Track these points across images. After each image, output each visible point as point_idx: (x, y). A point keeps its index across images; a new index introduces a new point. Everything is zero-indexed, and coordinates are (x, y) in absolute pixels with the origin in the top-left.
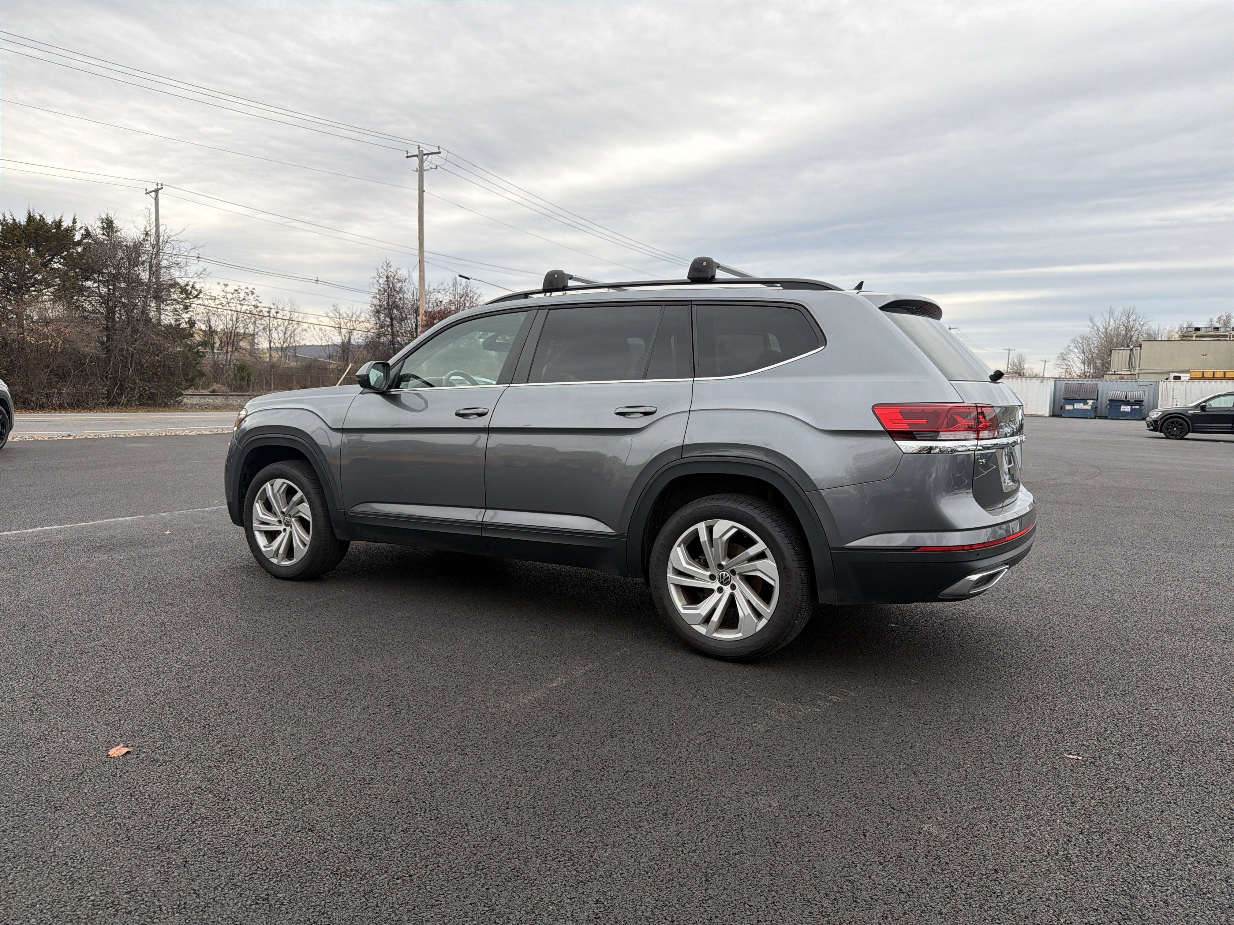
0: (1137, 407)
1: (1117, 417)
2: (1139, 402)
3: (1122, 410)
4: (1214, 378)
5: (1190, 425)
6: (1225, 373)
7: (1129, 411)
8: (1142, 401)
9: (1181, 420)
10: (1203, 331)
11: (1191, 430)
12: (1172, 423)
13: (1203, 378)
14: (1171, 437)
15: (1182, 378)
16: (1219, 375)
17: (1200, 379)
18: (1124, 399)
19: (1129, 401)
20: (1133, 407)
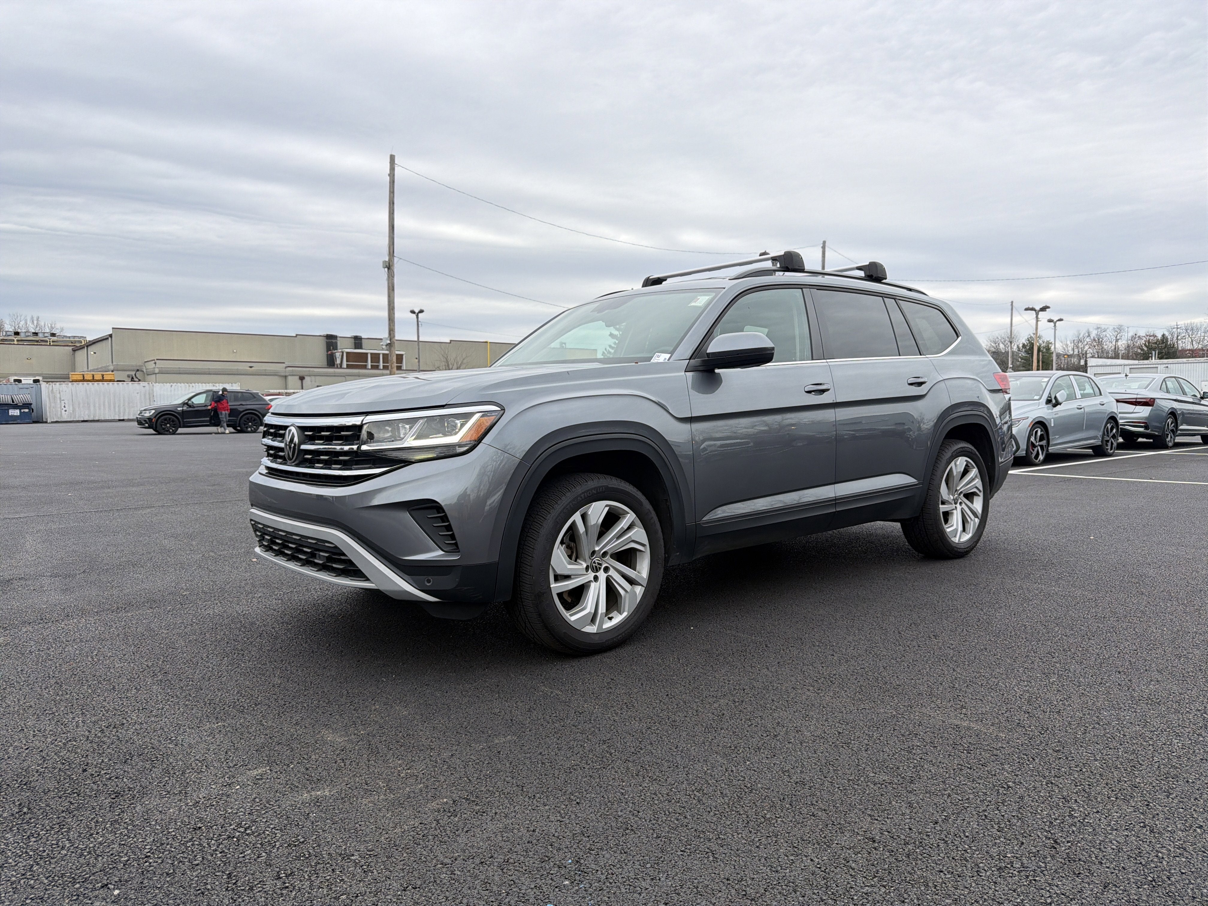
0: (27, 410)
1: (5, 421)
2: (27, 405)
3: (10, 414)
4: (93, 380)
5: (181, 420)
6: (103, 376)
7: (19, 414)
8: (31, 404)
9: (173, 417)
10: (22, 335)
11: (182, 425)
12: (165, 420)
13: (84, 380)
14: (166, 433)
15: (23, 382)
16: (98, 377)
17: (81, 381)
18: (12, 403)
19: (17, 404)
20: (22, 411)
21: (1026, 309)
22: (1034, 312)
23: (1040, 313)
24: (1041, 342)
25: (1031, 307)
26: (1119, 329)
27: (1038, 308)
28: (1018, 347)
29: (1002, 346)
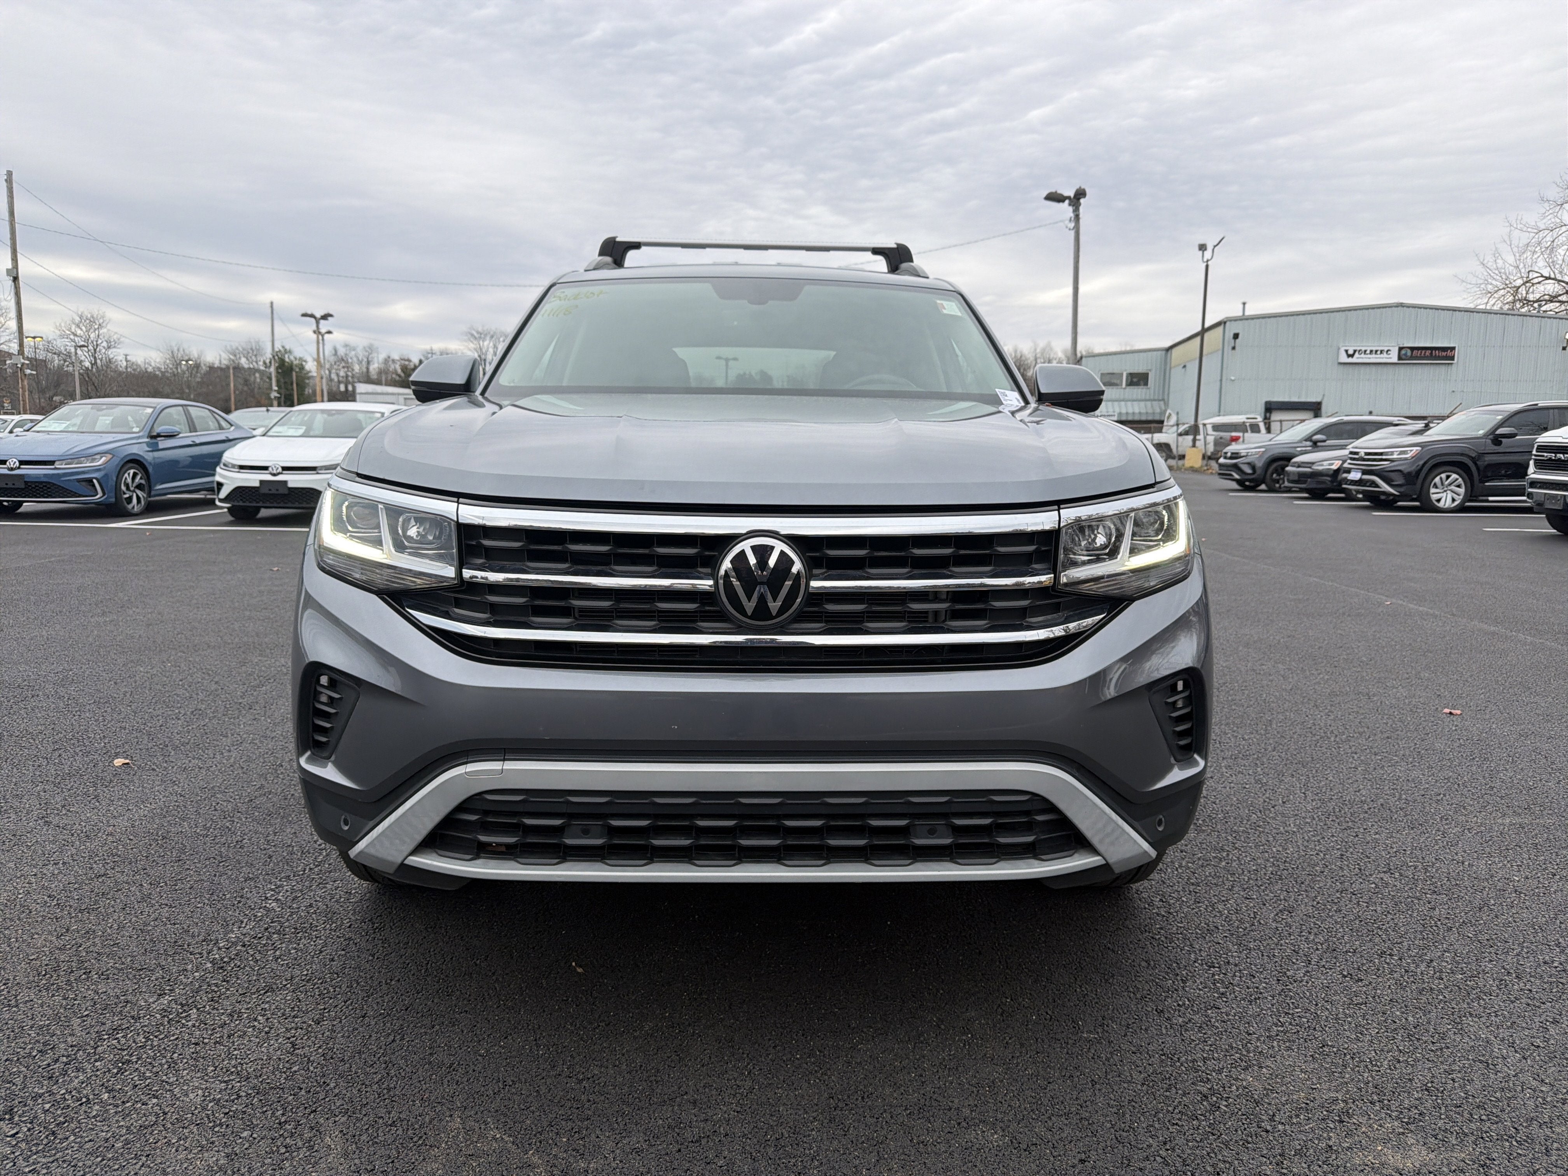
21: (305, 315)
22: (313, 320)
23: (322, 322)
24: (292, 358)
25: (309, 312)
26: (370, 349)
27: (318, 316)
28: (265, 363)
29: (243, 361)
